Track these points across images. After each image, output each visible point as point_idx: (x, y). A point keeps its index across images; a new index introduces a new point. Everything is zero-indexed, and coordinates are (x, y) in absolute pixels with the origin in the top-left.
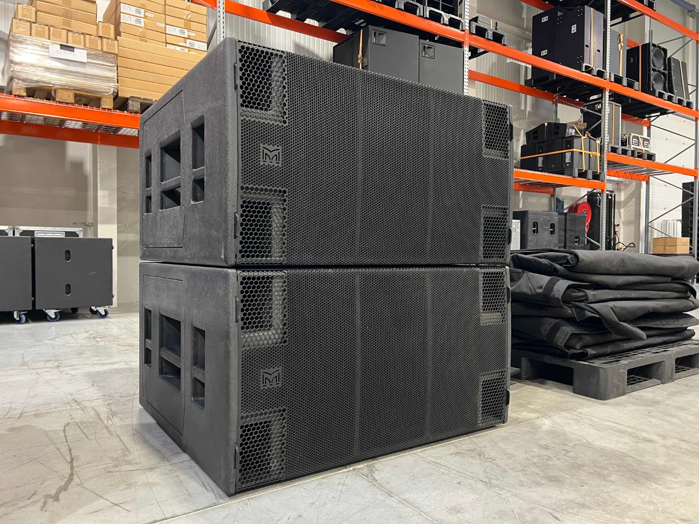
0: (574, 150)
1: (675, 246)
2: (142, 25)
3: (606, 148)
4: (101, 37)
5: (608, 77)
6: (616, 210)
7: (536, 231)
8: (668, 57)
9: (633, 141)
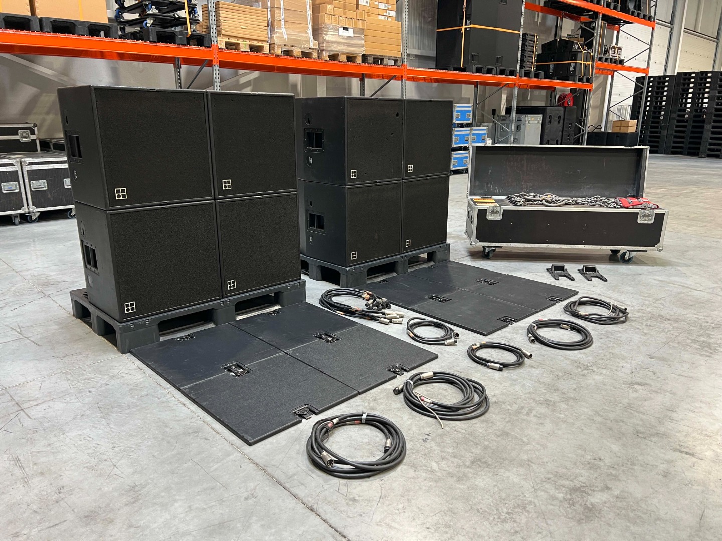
0: (577, 61)
1: (628, 126)
3: (596, 58)
4: (359, 19)
5: (602, 4)
7: (550, 122)
9: (611, 50)
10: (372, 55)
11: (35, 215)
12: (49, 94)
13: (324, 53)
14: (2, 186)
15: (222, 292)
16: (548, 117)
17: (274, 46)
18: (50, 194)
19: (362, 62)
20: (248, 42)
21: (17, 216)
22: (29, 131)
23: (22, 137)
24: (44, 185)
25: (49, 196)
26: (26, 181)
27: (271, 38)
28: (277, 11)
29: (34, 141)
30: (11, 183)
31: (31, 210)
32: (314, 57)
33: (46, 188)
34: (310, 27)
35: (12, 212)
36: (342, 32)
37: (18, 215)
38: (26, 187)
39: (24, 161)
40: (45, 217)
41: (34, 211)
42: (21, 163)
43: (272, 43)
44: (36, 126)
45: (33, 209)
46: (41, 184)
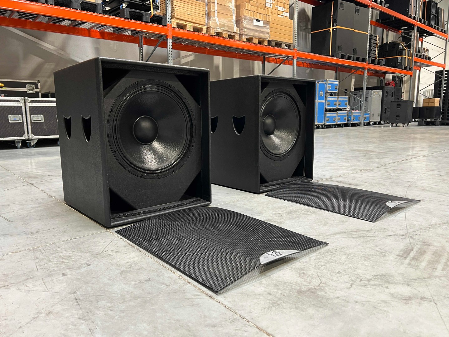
0: (403, 56)
1: (434, 102)
2: (271, 7)
3: (414, 55)
4: (266, 15)
5: (417, 19)
6: (403, 85)
7: (387, 96)
8: (438, 7)
9: (423, 50)
10: (275, 40)
11: (33, 142)
12: (50, 64)
13: (243, 37)
14: (9, 117)
16: (385, 92)
17: (210, 29)
18: (46, 126)
19: (268, 45)
20: (192, 25)
21: (20, 142)
22: (34, 85)
23: (29, 90)
24: (42, 119)
25: (45, 127)
26: (28, 114)
27: (208, 23)
28: (212, 4)
29: (37, 93)
30: (16, 116)
31: (30, 137)
32: (236, 39)
33: (43, 121)
34: (234, 18)
35: (16, 138)
36: (255, 22)
38: (28, 119)
39: (27, 99)
40: (41, 143)
41: (33, 138)
42: (25, 101)
43: (208, 26)
44: (40, 82)
45: (32, 136)
46: (40, 118)
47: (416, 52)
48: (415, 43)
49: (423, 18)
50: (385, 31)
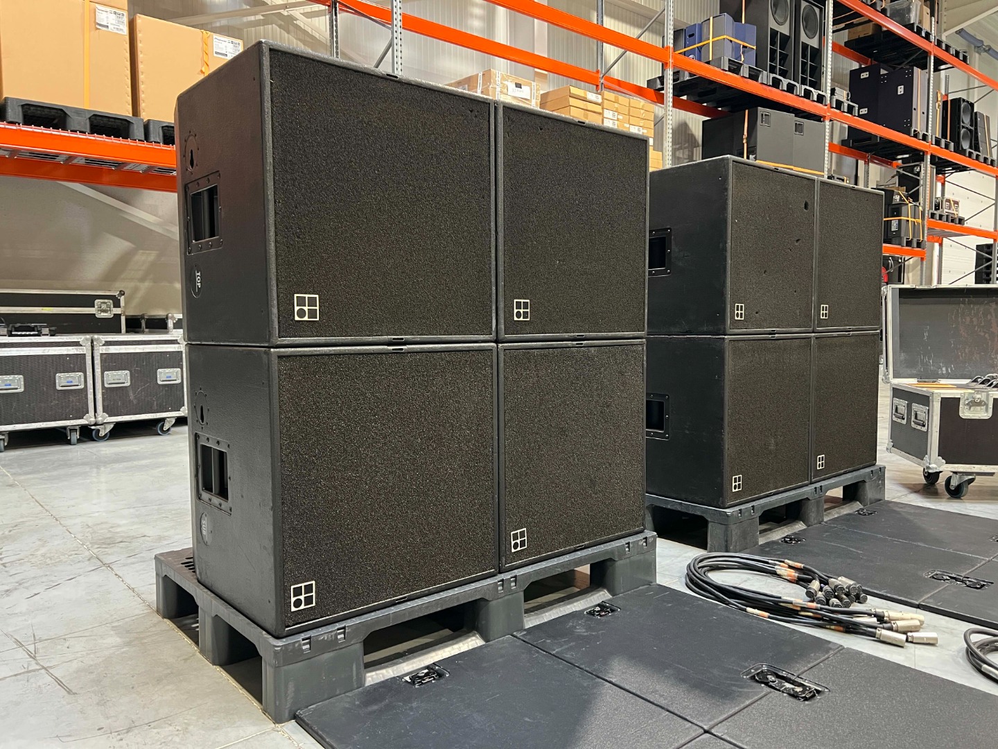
0: (902, 218)
3: (926, 215)
5: (930, 140)
8: (975, 111)
9: (945, 204)
11: (105, 429)
12: (147, 252)
14: (57, 378)
15: (499, 561)
18: (134, 394)
21: (76, 430)
22: (111, 301)
23: (101, 311)
24: (126, 379)
25: (132, 396)
26: (98, 371)
29: (117, 317)
30: (72, 374)
31: (100, 419)
33: (129, 384)
35: (69, 421)
37: (77, 428)
38: (96, 381)
39: (98, 339)
40: (121, 431)
41: (105, 421)
42: (92, 342)
44: (124, 294)
45: (103, 417)
46: (121, 378)
47: (931, 208)
48: (928, 189)
49: (942, 137)
50: (861, 163)
